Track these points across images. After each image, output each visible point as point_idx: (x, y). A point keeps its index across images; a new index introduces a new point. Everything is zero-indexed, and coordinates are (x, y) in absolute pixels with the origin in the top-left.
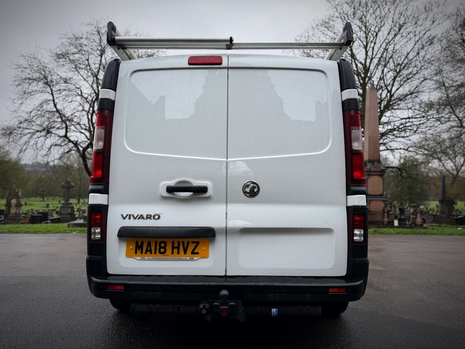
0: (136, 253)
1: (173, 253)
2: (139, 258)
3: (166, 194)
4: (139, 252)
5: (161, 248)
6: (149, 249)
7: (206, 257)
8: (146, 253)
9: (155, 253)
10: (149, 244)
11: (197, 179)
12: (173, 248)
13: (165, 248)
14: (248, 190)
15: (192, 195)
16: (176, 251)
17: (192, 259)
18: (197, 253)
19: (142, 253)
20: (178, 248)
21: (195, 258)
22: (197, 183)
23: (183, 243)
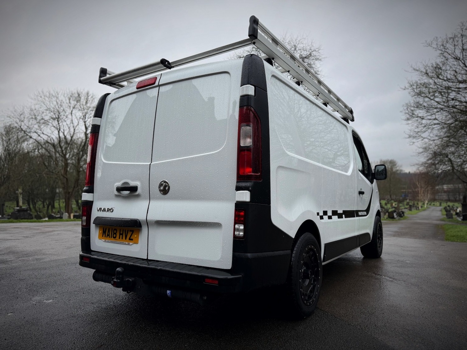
0: (103, 236)
1: (119, 238)
2: (103, 240)
3: (116, 193)
4: (104, 236)
5: (114, 234)
6: (108, 234)
7: (136, 243)
8: (107, 237)
9: (111, 238)
10: (109, 231)
11: (133, 180)
12: (120, 234)
13: (115, 234)
14: (162, 188)
15: (129, 193)
16: (121, 236)
17: (129, 244)
18: (132, 240)
19: (105, 237)
20: (122, 234)
21: (131, 243)
22: (132, 183)
23: (125, 230)
